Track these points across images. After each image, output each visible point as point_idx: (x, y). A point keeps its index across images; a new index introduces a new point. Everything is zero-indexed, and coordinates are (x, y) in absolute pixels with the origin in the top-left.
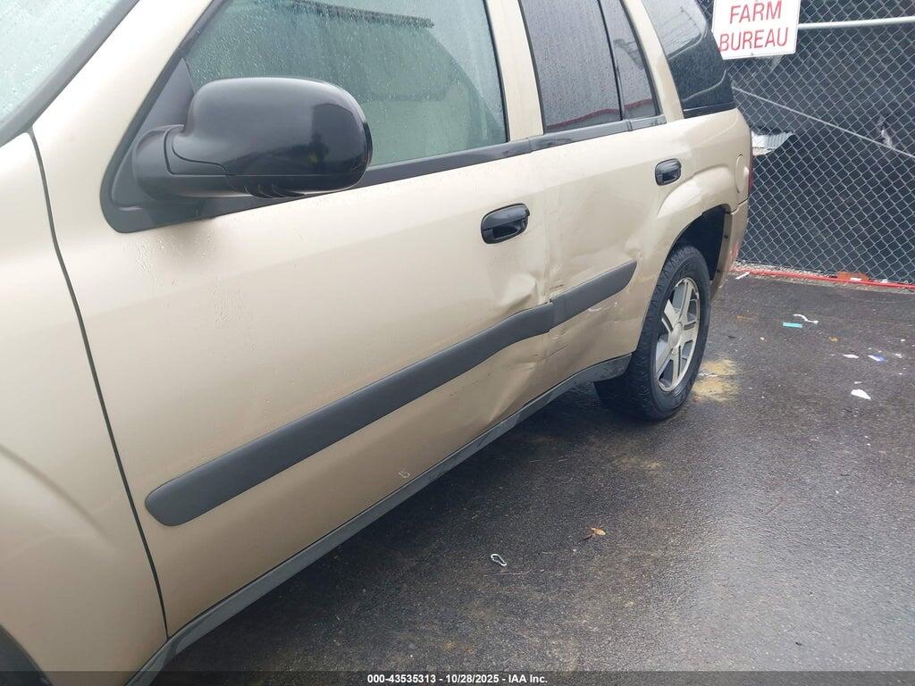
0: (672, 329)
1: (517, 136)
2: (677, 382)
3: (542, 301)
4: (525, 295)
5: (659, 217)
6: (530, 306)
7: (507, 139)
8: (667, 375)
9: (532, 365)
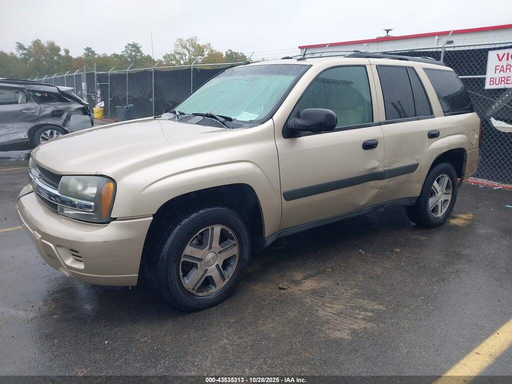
0: (437, 193)
1: (376, 120)
2: (440, 214)
3: (381, 170)
4: (374, 167)
5: (429, 149)
6: (377, 170)
7: (373, 121)
8: (435, 210)
9: (377, 190)
